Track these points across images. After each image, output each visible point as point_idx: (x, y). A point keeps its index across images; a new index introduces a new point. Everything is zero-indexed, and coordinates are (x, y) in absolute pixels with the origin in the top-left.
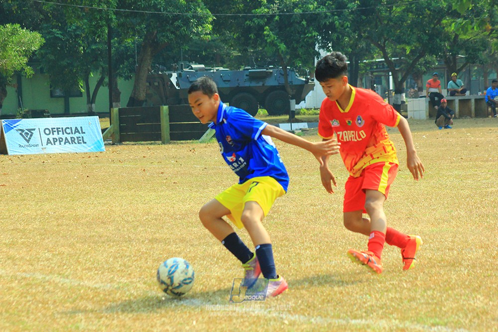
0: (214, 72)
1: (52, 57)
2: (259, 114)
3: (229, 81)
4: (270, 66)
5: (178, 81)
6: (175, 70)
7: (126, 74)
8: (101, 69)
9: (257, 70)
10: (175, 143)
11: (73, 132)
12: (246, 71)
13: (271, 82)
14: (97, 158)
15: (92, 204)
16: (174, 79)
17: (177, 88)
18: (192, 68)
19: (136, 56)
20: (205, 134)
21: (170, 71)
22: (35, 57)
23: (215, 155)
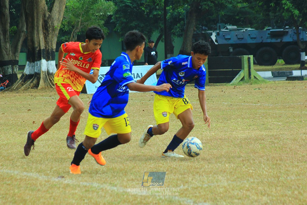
0: (244, 32)
1: (125, 20)
2: (278, 63)
3: (255, 38)
4: (286, 27)
5: (216, 38)
6: (215, 30)
7: (178, 33)
8: (160, 28)
9: (276, 30)
10: (212, 85)
11: (136, 77)
12: (268, 31)
13: (287, 39)
14: (152, 97)
15: (143, 131)
16: (213, 37)
17: (216, 43)
18: (227, 29)
19: (185, 19)
20: (235, 79)
21: (211, 30)
22: (111, 21)
23: (240, 95)
